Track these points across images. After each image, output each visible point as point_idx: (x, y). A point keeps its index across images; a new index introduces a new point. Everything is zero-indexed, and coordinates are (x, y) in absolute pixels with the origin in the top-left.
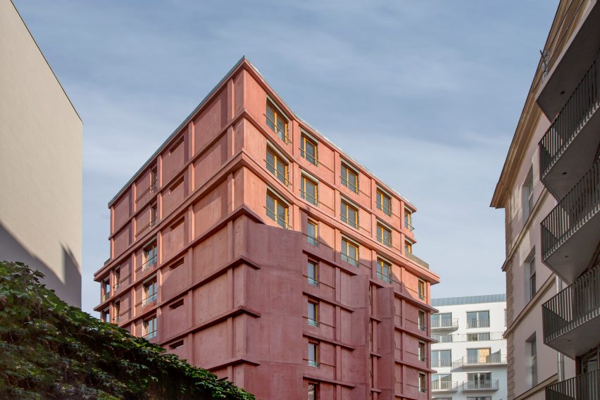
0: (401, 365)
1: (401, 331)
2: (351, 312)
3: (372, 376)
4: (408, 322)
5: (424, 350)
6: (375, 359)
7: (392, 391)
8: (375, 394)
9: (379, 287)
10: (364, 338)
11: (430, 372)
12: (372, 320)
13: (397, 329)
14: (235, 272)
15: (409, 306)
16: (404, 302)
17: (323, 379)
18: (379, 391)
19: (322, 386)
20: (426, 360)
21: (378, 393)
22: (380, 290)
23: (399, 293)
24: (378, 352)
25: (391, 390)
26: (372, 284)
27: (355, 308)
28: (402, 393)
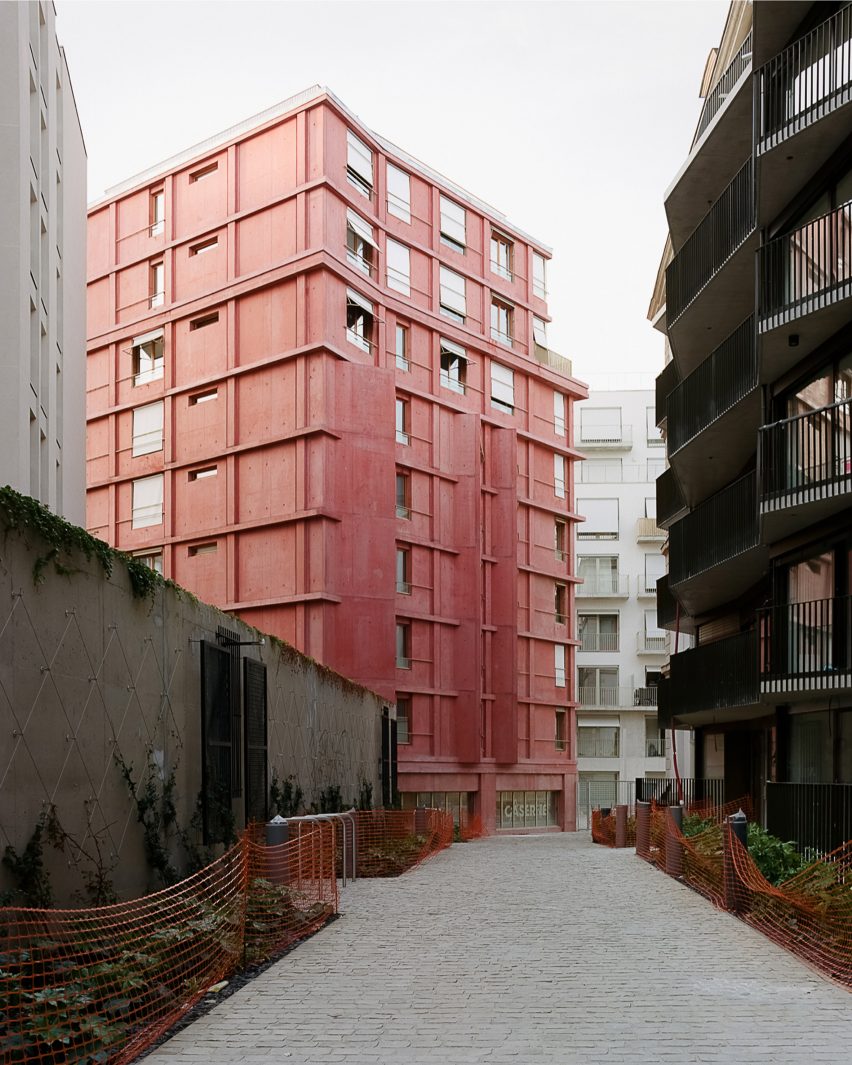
0: (528, 573)
1: (527, 507)
2: (454, 483)
3: (484, 601)
4: (539, 485)
5: (563, 537)
6: (488, 567)
7: (513, 628)
8: (488, 635)
9: (494, 427)
10: (472, 532)
11: (574, 583)
12: (484, 493)
13: (522, 505)
14: (309, 445)
15: (540, 453)
16: (531, 448)
17: (416, 616)
18: (494, 629)
19: (414, 627)
20: (566, 557)
21: (493, 632)
22: (496, 433)
23: (525, 434)
24: (492, 555)
25: (511, 627)
26: (484, 423)
27: (459, 476)
28: (528, 630)
